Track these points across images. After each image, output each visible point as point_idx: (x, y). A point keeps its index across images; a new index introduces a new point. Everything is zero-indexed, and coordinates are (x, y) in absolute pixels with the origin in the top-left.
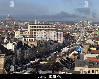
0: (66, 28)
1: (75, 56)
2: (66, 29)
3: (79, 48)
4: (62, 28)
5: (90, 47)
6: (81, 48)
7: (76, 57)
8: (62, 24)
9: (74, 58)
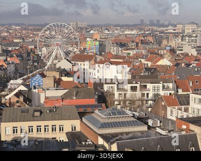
0: (31, 37)
1: (19, 98)
2: (31, 40)
3: (37, 79)
4: (23, 39)
5: (62, 76)
6: (40, 80)
7: (22, 99)
8: (25, 29)
9: (18, 102)
